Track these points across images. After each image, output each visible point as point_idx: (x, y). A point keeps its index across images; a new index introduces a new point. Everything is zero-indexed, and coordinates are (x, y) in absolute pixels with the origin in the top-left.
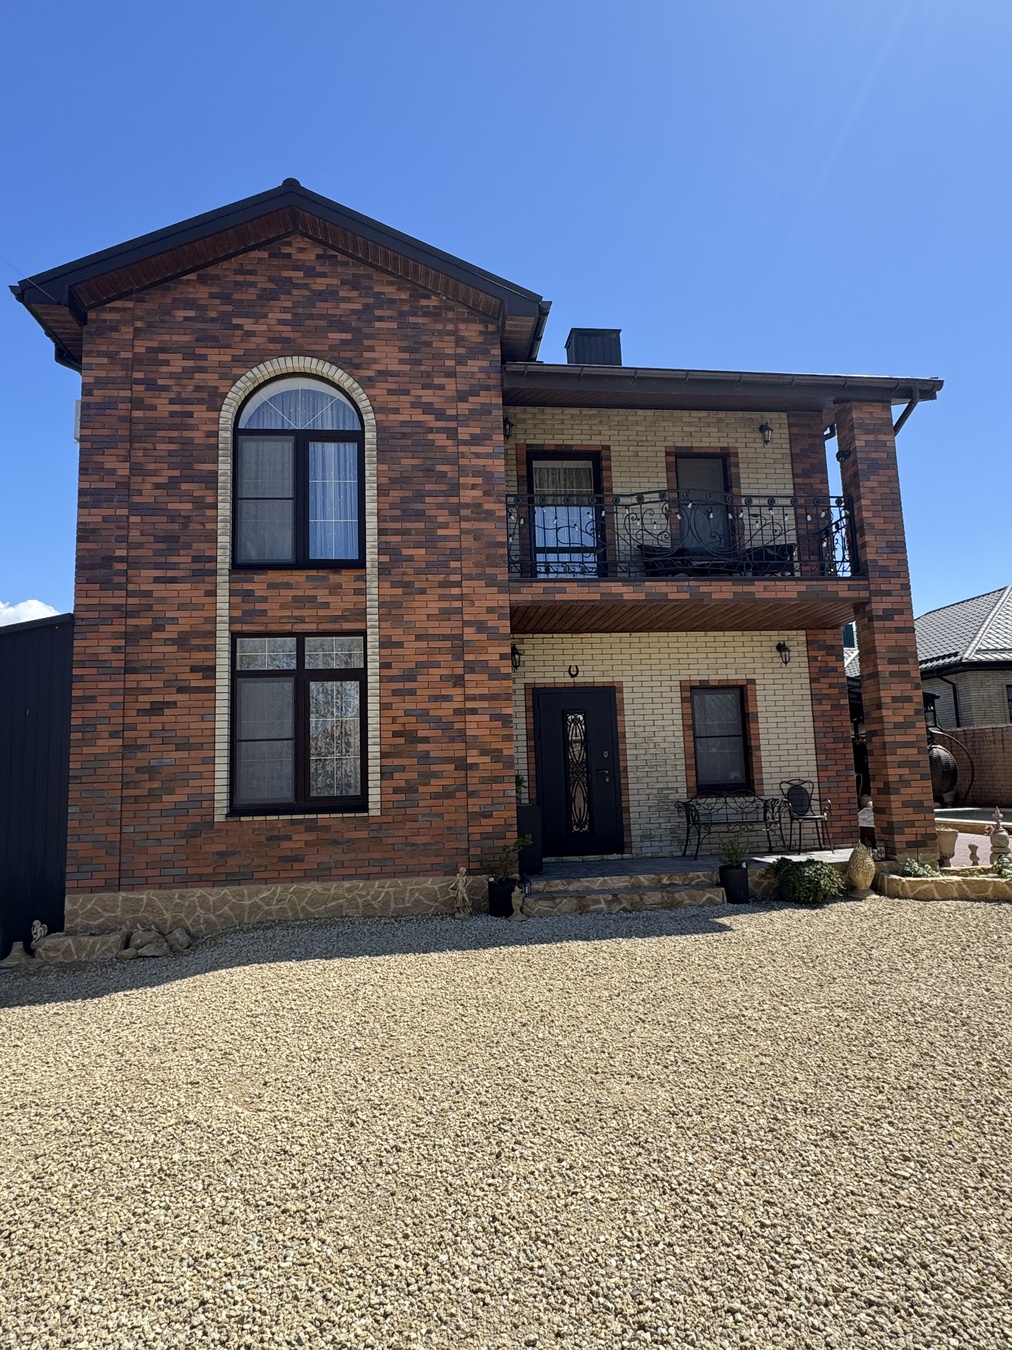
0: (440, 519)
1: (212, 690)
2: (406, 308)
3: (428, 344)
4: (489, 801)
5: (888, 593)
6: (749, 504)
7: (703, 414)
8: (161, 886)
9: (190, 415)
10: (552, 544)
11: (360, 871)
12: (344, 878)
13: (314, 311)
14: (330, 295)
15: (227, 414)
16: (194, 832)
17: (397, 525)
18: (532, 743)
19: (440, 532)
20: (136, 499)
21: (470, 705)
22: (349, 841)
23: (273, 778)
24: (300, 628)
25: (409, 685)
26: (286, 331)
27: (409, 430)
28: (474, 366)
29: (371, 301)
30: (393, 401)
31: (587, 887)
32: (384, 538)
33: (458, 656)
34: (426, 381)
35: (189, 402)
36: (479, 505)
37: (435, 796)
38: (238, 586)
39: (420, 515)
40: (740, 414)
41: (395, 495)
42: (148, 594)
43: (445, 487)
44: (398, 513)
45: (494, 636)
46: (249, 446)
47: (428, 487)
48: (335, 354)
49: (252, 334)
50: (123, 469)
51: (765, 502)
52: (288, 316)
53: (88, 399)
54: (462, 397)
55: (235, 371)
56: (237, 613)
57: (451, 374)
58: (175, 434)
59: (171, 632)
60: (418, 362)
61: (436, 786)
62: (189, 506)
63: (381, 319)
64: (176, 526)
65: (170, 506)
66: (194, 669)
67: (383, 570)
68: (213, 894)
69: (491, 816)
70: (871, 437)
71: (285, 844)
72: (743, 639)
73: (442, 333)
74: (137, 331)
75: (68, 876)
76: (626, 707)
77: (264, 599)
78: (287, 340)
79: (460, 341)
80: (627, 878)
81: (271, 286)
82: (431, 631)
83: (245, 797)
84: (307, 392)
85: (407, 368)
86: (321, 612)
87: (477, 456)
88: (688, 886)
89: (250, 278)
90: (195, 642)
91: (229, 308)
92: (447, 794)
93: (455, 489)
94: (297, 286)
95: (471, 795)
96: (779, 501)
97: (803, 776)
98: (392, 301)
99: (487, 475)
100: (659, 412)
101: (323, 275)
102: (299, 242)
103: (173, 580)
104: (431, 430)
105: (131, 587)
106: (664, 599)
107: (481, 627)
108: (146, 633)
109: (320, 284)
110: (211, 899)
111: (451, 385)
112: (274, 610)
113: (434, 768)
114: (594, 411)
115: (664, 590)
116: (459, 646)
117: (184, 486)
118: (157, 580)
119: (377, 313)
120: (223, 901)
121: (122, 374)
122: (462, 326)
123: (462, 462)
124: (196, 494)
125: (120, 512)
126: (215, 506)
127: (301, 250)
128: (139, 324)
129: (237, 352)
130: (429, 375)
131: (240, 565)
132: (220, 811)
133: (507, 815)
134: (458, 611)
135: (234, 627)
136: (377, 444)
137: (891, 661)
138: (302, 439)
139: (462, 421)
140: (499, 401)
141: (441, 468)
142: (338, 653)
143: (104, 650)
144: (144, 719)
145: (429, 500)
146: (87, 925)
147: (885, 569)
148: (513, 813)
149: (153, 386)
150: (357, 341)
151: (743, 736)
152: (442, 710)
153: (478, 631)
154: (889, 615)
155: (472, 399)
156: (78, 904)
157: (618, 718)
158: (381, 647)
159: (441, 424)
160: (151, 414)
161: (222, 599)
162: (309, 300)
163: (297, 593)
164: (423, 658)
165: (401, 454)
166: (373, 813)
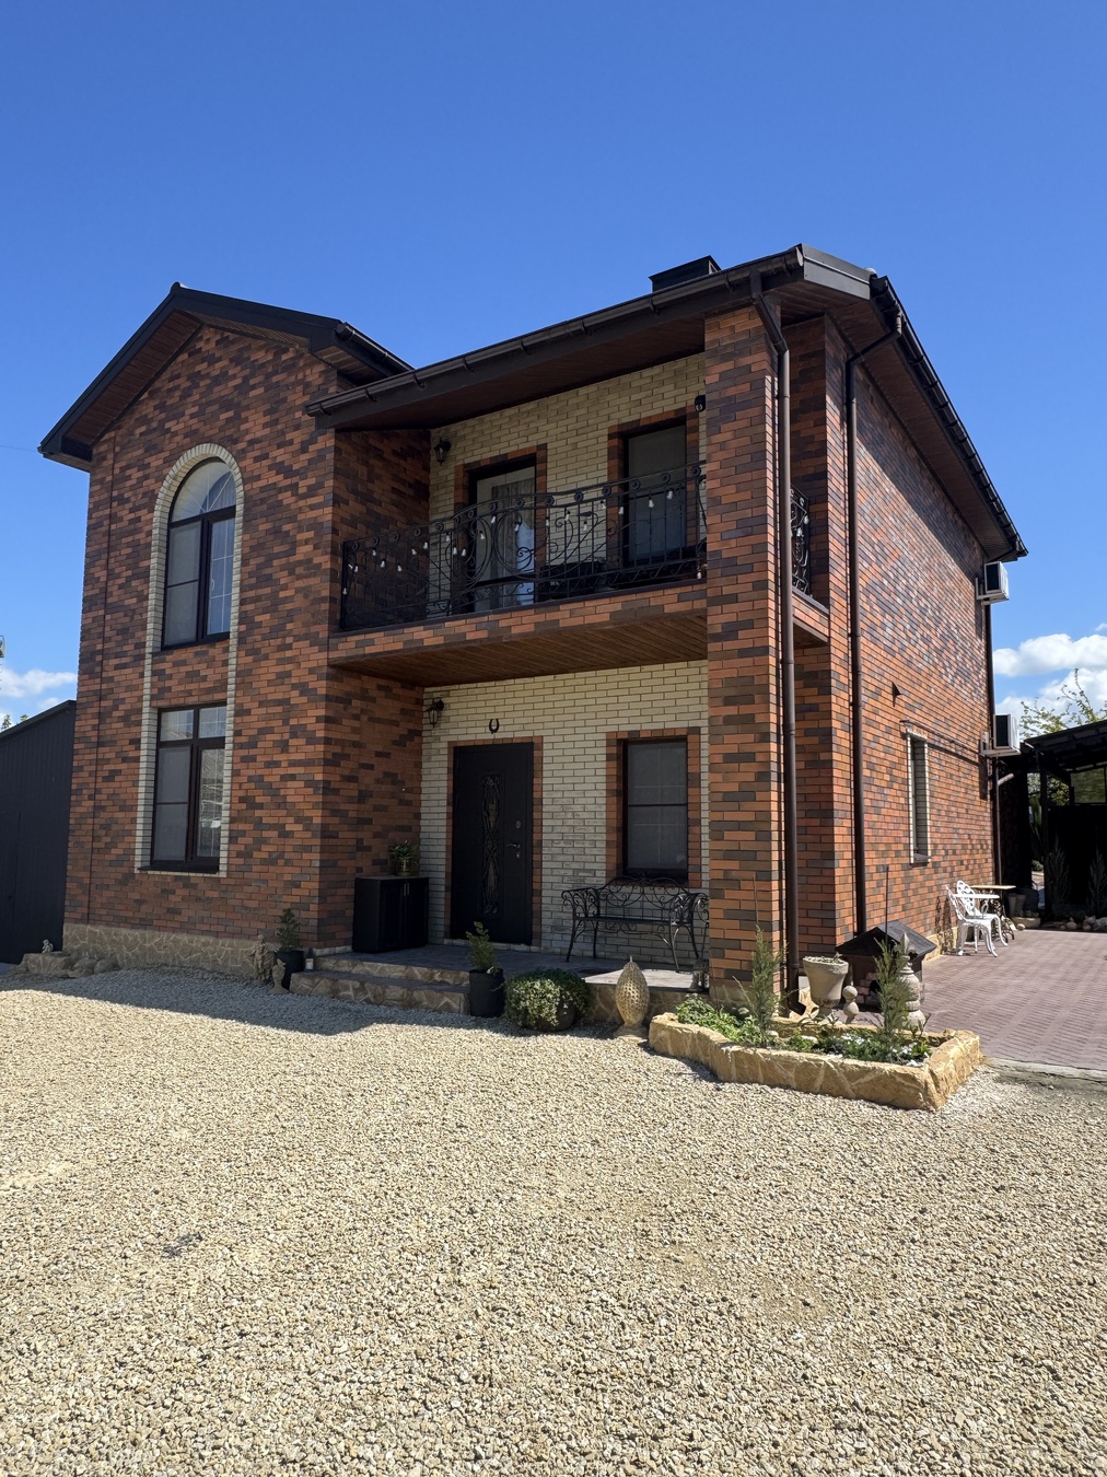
0: (282, 581)
1: (137, 760)
2: (271, 369)
4: (299, 871)
9: (139, 519)
11: (212, 928)
13: (213, 397)
16: (124, 881)
17: (252, 594)
18: (451, 809)
19: (282, 594)
20: (109, 600)
21: (291, 771)
22: (208, 899)
24: (192, 700)
25: (252, 752)
26: (195, 423)
27: (266, 494)
29: (248, 371)
30: (257, 469)
32: (243, 608)
33: (286, 721)
34: (278, 441)
35: (139, 508)
36: (310, 560)
39: (269, 580)
41: (253, 563)
43: (287, 547)
44: (255, 580)
45: (314, 697)
46: (182, 536)
47: (276, 550)
49: (175, 434)
50: (104, 576)
52: (197, 409)
53: (90, 522)
54: (304, 448)
55: (164, 472)
57: (298, 426)
58: (130, 539)
59: (121, 710)
60: (276, 422)
61: (264, 852)
62: (134, 600)
63: (254, 387)
64: (128, 619)
65: (127, 602)
66: (132, 742)
67: (242, 639)
68: (131, 935)
71: (172, 898)
75: (66, 908)
76: (544, 767)
79: (306, 388)
83: (160, 853)
86: (203, 685)
87: (312, 507)
88: (431, 984)
89: (177, 382)
91: (164, 415)
92: (272, 861)
93: (294, 545)
94: (203, 377)
95: (288, 863)
98: (262, 366)
100: (604, 383)
101: (220, 359)
102: (206, 335)
104: (281, 490)
107: (303, 689)
108: (109, 713)
110: (130, 939)
111: (297, 439)
112: (175, 686)
114: (532, 405)
116: (287, 711)
117: (133, 584)
118: (117, 667)
119: (252, 382)
120: (136, 941)
122: (308, 372)
123: (301, 517)
124: (139, 588)
125: (101, 613)
126: (147, 598)
127: (207, 341)
128: (117, 449)
129: (167, 454)
130: (283, 433)
131: (165, 648)
132: (138, 865)
133: (312, 886)
134: (288, 674)
135: (154, 703)
136: (244, 515)
137: (728, 701)
138: (207, 522)
139: (302, 474)
140: (331, 443)
141: (286, 527)
142: (219, 722)
143: (89, 728)
144: (105, 784)
145: (275, 563)
146: (72, 950)
147: (732, 562)
148: (316, 885)
149: (122, 501)
150: (237, 416)
151: (686, 805)
152: (273, 776)
153: (302, 694)
154: (730, 632)
155: (311, 448)
156: (69, 930)
157: (535, 781)
158: (235, 715)
159: (288, 482)
160: (120, 525)
161: (147, 679)
162: (210, 388)
163: (189, 668)
164: (262, 725)
165: (259, 521)
166: (223, 875)
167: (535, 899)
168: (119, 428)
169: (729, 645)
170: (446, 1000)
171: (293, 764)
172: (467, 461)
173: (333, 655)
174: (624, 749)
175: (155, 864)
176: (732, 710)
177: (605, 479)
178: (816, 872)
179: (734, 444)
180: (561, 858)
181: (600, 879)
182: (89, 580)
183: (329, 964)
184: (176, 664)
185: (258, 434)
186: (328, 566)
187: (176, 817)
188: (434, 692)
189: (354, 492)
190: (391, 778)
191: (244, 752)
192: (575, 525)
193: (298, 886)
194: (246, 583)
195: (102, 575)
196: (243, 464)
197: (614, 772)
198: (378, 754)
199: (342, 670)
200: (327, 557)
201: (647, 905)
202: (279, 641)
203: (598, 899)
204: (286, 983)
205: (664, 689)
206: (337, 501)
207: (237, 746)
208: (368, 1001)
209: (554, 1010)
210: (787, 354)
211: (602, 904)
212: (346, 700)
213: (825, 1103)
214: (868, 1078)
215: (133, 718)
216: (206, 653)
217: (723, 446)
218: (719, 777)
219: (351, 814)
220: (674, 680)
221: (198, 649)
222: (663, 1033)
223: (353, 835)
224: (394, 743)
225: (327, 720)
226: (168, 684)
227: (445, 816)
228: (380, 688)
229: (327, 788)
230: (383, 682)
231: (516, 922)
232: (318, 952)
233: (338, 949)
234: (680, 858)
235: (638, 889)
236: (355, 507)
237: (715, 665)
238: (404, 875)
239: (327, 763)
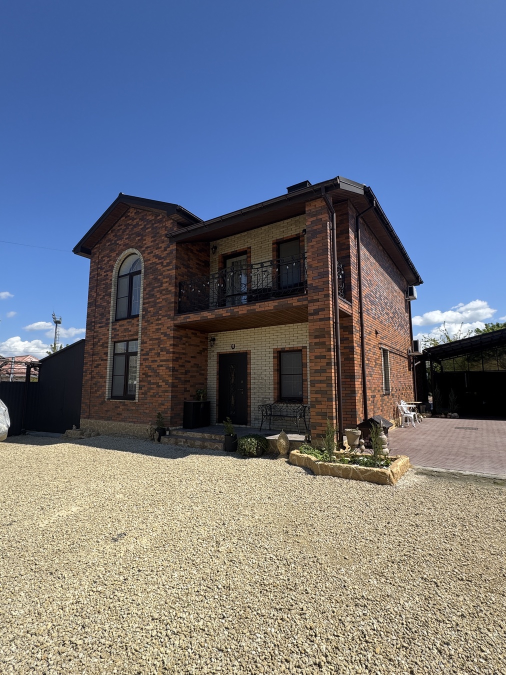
0: (158, 296)
1: (106, 360)
2: (153, 222)
3: (158, 233)
4: (164, 399)
8: (96, 419)
11: (133, 420)
13: (133, 232)
15: (114, 273)
16: (102, 403)
17: (147, 301)
18: (218, 376)
19: (158, 301)
20: (97, 304)
24: (125, 339)
25: (147, 357)
26: (127, 242)
27: (151, 266)
30: (149, 257)
32: (144, 306)
33: (159, 346)
34: (157, 247)
35: (107, 271)
36: (167, 289)
38: (113, 327)
39: (153, 296)
41: (148, 290)
42: (98, 331)
43: (159, 284)
44: (148, 296)
45: (169, 337)
47: (155, 285)
48: (137, 245)
49: (120, 245)
52: (128, 236)
53: (90, 276)
54: (165, 249)
55: (116, 258)
56: (113, 336)
57: (163, 242)
58: (104, 282)
59: (101, 342)
60: (155, 240)
61: (152, 393)
62: (106, 303)
63: (148, 228)
64: (103, 310)
65: (103, 304)
66: (104, 354)
67: (143, 317)
68: (104, 423)
71: (118, 409)
72: (302, 327)
73: (162, 227)
74: (100, 253)
75: (81, 413)
76: (251, 361)
77: (118, 330)
78: (128, 244)
81: (125, 227)
82: (153, 337)
85: (153, 244)
86: (130, 333)
89: (121, 227)
91: (116, 239)
92: (154, 396)
93: (162, 283)
94: (130, 225)
98: (151, 221)
100: (270, 226)
101: (136, 219)
102: (131, 211)
103: (102, 327)
104: (157, 264)
105: (95, 330)
108: (97, 344)
109: (135, 222)
111: (163, 246)
112: (120, 334)
116: (160, 342)
117: (105, 298)
118: (100, 327)
119: (147, 227)
120: (106, 425)
121: (96, 267)
122: (167, 223)
123: (164, 274)
124: (107, 299)
125: (94, 308)
126: (110, 303)
127: (131, 213)
128: (100, 250)
129: (117, 252)
130: (158, 244)
131: (117, 320)
132: (107, 398)
133: (168, 405)
134: (160, 329)
135: (113, 340)
136: (144, 273)
137: (316, 337)
138: (131, 275)
139: (165, 258)
140: (175, 247)
141: (159, 277)
142: (135, 347)
143: (90, 349)
144: (95, 369)
145: (155, 290)
146: (83, 428)
147: (316, 288)
148: (170, 404)
149: (102, 268)
150: (142, 238)
151: (302, 374)
152: (154, 366)
153: (165, 336)
154: (316, 312)
155: (168, 249)
156: (82, 421)
157: (248, 366)
158: (141, 344)
159: (160, 261)
160: (101, 277)
161: (110, 331)
162: (132, 229)
163: (125, 327)
164: (151, 347)
165: (149, 275)
166: (137, 401)
167: (248, 409)
168: (101, 243)
169: (316, 317)
170: (216, 445)
171: (161, 361)
172: (223, 253)
173: (176, 322)
174: (280, 355)
175: (113, 397)
176: (317, 340)
177: (272, 259)
178: (349, 398)
179: (317, 246)
180: (258, 394)
181: (272, 401)
182: (90, 296)
183: (175, 433)
184: (120, 326)
185: (150, 245)
186: (174, 290)
187: (120, 380)
188: (212, 335)
189: (183, 265)
190: (196, 365)
191: (144, 357)
192: (261, 275)
193: (164, 405)
194: (145, 297)
195: (95, 295)
196: (144, 255)
197: (276, 363)
198: (192, 357)
199: (178, 327)
200: (174, 287)
201: (288, 410)
202: (156, 318)
203: (271, 409)
204: (159, 440)
205: (294, 333)
206: (177, 268)
207: (142, 355)
208: (188, 446)
209: (255, 449)
210: (335, 214)
211: (272, 410)
212: (180, 338)
213: (353, 483)
214: (368, 473)
215: (105, 345)
216: (131, 322)
217: (312, 247)
218: (313, 364)
219: (182, 379)
220: (297, 329)
221: (128, 320)
222: (294, 457)
223: (183, 386)
224: (198, 353)
225: (174, 345)
226: (117, 333)
227: (216, 379)
228: (193, 333)
229: (174, 370)
230: (193, 331)
231: (241, 417)
232: (170, 428)
233: (178, 427)
234: (300, 393)
235: (285, 405)
236: (183, 270)
237: (311, 324)
238: (201, 400)
239: (173, 360)
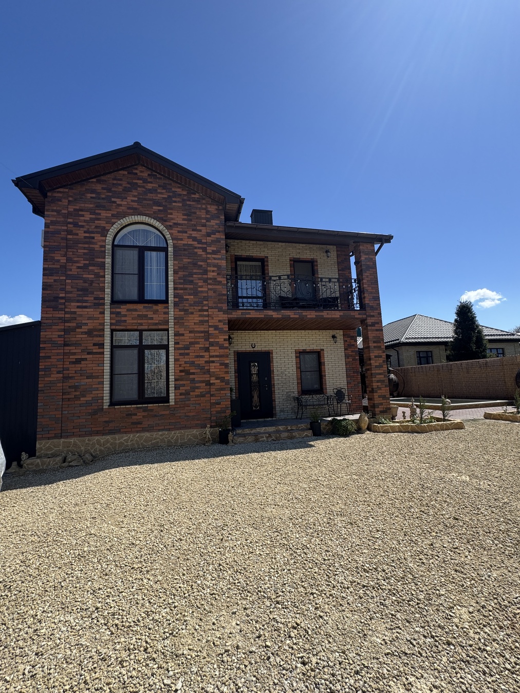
0: (200, 284)
2: (185, 198)
3: (195, 213)
4: (219, 398)
5: (373, 316)
6: (321, 281)
7: (304, 245)
8: (80, 436)
9: (93, 238)
10: (245, 295)
11: (166, 427)
12: (159, 430)
13: (147, 197)
14: (153, 191)
15: (109, 238)
16: (95, 413)
18: (237, 374)
20: (69, 273)
21: (212, 359)
22: (161, 415)
23: (129, 389)
25: (186, 351)
26: (135, 205)
27: (186, 248)
28: (213, 222)
29: (171, 194)
30: (180, 235)
31: (258, 432)
32: (176, 291)
33: (207, 339)
34: (194, 228)
35: (93, 233)
36: (216, 279)
37: (197, 396)
38: (114, 310)
39: (191, 282)
40: (318, 246)
41: (181, 274)
42: (75, 313)
43: (201, 271)
44: (182, 281)
45: (221, 331)
46: (119, 252)
48: (156, 215)
49: (120, 205)
50: (63, 260)
51: (327, 280)
52: (136, 199)
53: (47, 229)
54: (209, 235)
55: (113, 220)
56: (114, 321)
57: (204, 225)
58: (86, 246)
59: (85, 329)
60: (191, 220)
61: (198, 392)
62: (93, 276)
63: (175, 202)
64: (87, 285)
65: (84, 276)
66: (94, 345)
67: (176, 304)
68: (102, 439)
69: (220, 404)
70: (367, 256)
72: (319, 333)
73: (201, 209)
74: (69, 201)
75: (38, 433)
76: (274, 360)
77: (125, 316)
78: (136, 209)
79: (208, 212)
80: (274, 427)
81: (129, 186)
82: (195, 330)
83: (117, 398)
84: (144, 231)
85: (186, 222)
86: (150, 321)
87: (215, 259)
88: (298, 430)
89: (119, 182)
90: (95, 333)
91: (110, 194)
92: (202, 395)
93: (206, 271)
95: (212, 395)
96: (333, 280)
97: (342, 386)
98: (180, 195)
99: (219, 267)
100: (287, 244)
101: (151, 183)
102: (140, 168)
103: (86, 307)
105: (66, 310)
106: (289, 317)
107: (216, 328)
108: (73, 330)
109: (150, 186)
110: (102, 441)
111: (204, 230)
112: (129, 320)
113: (197, 385)
114: (261, 243)
115: (289, 314)
116: (207, 336)
117: (90, 268)
118: (78, 307)
120: (107, 441)
121: (62, 219)
122: (209, 206)
123: (209, 261)
124: (96, 271)
125: (61, 278)
127: (141, 172)
128: (70, 199)
129: (114, 213)
130: (195, 225)
131: (119, 302)
132: (106, 404)
133: (226, 403)
134: (207, 321)
135: (111, 327)
136: (174, 253)
138: (141, 249)
140: (223, 237)
141: (200, 263)
143: (54, 336)
144: (72, 366)
145: (195, 276)
146: (46, 454)
148: (229, 403)
149: (77, 225)
150: (165, 210)
151: (319, 371)
152: (200, 361)
154: (373, 324)
156: (42, 444)
157: (271, 364)
158: (175, 336)
161: (107, 315)
162: (145, 193)
163: (139, 313)
164: (192, 340)
165: (183, 257)
166: (171, 403)
167: (273, 403)
170: (306, 433)
171: (211, 357)
172: (235, 254)
174: (301, 354)
175: (112, 404)
177: (289, 273)
180: (282, 389)
181: (296, 394)
182: (48, 259)
185: (180, 222)
187: (130, 381)
194: (178, 281)
195: (60, 259)
196: (171, 231)
197: (298, 361)
205: (312, 337)
206: (226, 259)
207: (177, 349)
211: (300, 401)
217: (367, 276)
220: (315, 335)
221: (143, 305)
225: (228, 340)
226: (124, 319)
231: (267, 411)
